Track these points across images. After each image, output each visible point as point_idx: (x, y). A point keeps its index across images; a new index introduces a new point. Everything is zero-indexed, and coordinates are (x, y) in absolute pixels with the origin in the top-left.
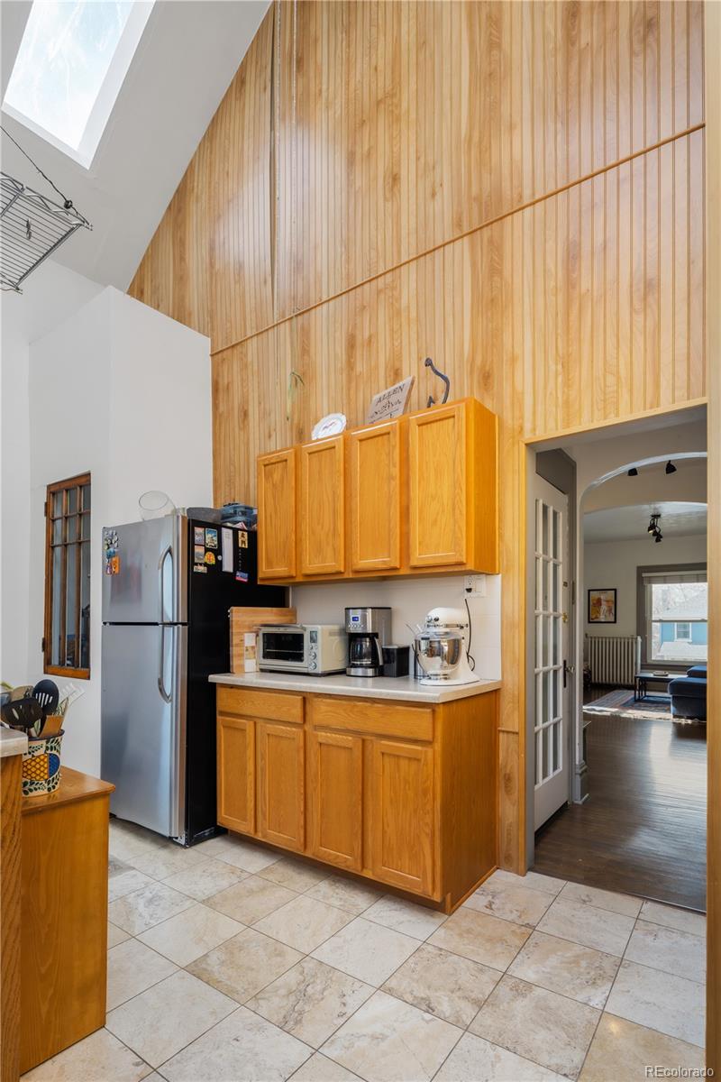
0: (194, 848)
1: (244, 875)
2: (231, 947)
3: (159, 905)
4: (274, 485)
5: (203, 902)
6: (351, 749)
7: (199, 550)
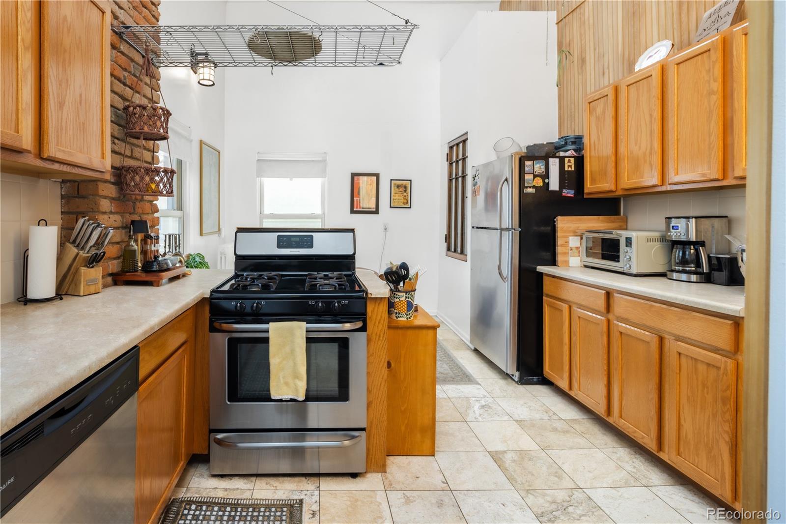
0: (525, 386)
1: (555, 417)
2: (523, 455)
3: (487, 411)
4: (598, 118)
5: (517, 421)
6: (648, 343)
7: (529, 177)
